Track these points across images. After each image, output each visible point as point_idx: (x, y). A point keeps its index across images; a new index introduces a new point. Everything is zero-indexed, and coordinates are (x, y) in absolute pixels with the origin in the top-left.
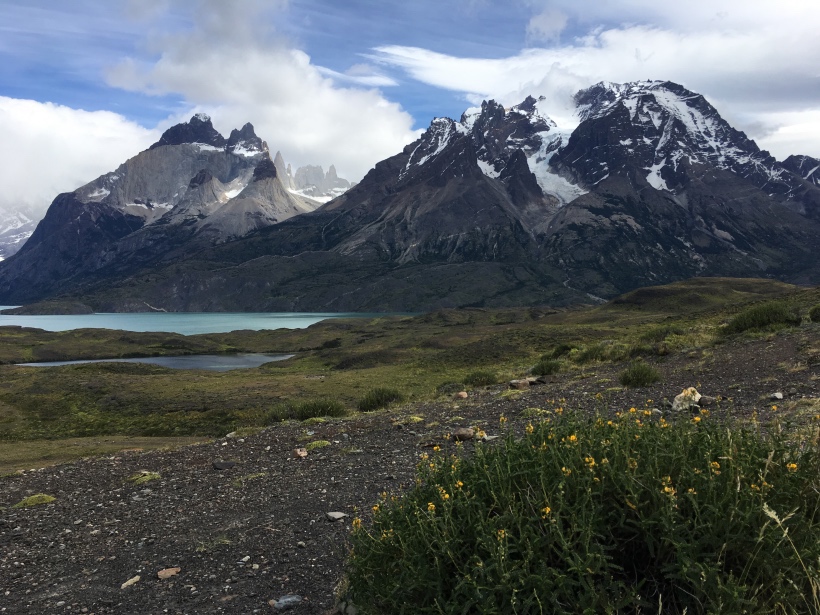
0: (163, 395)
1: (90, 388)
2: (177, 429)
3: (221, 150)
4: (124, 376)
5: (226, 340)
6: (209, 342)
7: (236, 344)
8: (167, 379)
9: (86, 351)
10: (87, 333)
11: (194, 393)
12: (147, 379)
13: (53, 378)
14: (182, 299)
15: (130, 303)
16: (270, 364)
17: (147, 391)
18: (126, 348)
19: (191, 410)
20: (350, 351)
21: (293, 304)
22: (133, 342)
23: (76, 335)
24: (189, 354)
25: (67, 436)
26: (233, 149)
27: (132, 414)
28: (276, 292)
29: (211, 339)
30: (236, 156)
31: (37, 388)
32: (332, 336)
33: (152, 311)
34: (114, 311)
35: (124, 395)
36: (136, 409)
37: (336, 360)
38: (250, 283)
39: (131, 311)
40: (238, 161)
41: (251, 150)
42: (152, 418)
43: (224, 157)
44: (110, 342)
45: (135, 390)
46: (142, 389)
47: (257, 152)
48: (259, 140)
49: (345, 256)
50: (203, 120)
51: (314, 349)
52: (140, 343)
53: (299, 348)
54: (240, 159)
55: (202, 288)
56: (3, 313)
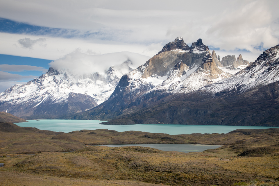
0: (154, 163)
1: (126, 158)
2: (159, 180)
3: (188, 52)
4: (140, 153)
5: (189, 138)
6: (181, 138)
7: (193, 139)
8: (157, 155)
9: (131, 141)
10: (131, 133)
11: (167, 163)
12: (149, 155)
13: (113, 152)
14: (171, 118)
15: (149, 120)
16: (208, 151)
17: (148, 161)
18: (147, 140)
19: (165, 171)
20: (248, 146)
21: (221, 121)
22: (149, 137)
23: (128, 134)
24: (172, 143)
25: (115, 179)
26: (193, 51)
27: (141, 171)
28: (212, 115)
29: (182, 137)
30: (194, 54)
31: (107, 156)
32: (241, 138)
33: (158, 124)
34: (143, 124)
35: (139, 162)
36: (143, 169)
37: (241, 151)
38: (200, 111)
39: (150, 123)
40: (195, 56)
41: (201, 51)
42: (149, 174)
43: (189, 55)
44: (140, 137)
45: (143, 160)
46: (146, 160)
47: (203, 51)
48: (204, 46)
49: (247, 98)
50: (180, 39)
51: (230, 144)
52: (152, 138)
53: (223, 143)
54: (197, 54)
55: (179, 113)
56: (102, 123)
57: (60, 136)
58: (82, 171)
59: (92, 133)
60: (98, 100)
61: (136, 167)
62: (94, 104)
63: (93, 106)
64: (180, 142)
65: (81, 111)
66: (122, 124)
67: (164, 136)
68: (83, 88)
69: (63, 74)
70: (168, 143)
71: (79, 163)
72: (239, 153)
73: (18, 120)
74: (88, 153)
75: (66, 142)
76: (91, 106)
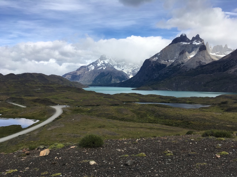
0: (170, 114)
1: (152, 110)
2: (174, 124)
3: (189, 43)
4: (160, 108)
5: (189, 100)
7: (192, 101)
8: (171, 110)
9: (151, 100)
10: (151, 95)
11: (179, 115)
12: (166, 109)
13: (143, 107)
14: (176, 87)
15: (162, 88)
18: (161, 100)
19: (178, 119)
20: (231, 106)
21: (211, 89)
22: (163, 99)
24: (178, 103)
26: (193, 42)
27: (162, 119)
29: (184, 99)
30: (193, 45)
31: (139, 109)
33: (168, 90)
35: (160, 113)
36: (163, 117)
38: (197, 83)
41: (198, 42)
42: (167, 120)
43: (190, 45)
44: (157, 98)
45: (163, 112)
46: (165, 112)
47: (200, 43)
48: (201, 39)
49: (230, 74)
50: (184, 35)
51: (218, 104)
52: (164, 99)
53: (212, 104)
54: (195, 45)
55: (182, 84)
56: (133, 90)
57: (108, 96)
58: (125, 117)
59: (127, 95)
60: (129, 75)
61: (159, 116)
62: (128, 78)
63: (127, 79)
64: (183, 102)
65: (120, 82)
66: (144, 90)
67: (172, 98)
68: (121, 68)
69: (109, 59)
70: (175, 103)
71: (123, 112)
72: (224, 110)
73: (84, 86)
74: (128, 107)
75: (112, 100)
76: (126, 79)
